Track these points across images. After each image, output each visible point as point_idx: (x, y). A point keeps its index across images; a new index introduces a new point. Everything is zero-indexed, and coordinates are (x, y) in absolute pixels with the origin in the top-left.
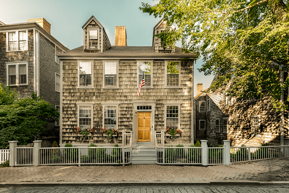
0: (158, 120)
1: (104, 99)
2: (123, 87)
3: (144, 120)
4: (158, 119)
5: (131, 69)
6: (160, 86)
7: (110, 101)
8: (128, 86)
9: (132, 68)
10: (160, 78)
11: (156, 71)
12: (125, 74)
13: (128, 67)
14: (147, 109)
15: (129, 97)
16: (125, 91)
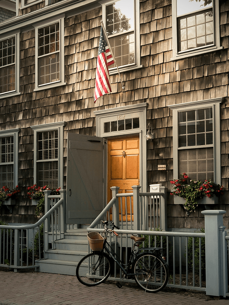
0: (157, 158)
1: (38, 115)
2: (73, 80)
3: (124, 159)
4: (157, 155)
5: (89, 30)
6: (161, 56)
7: (49, 118)
8: (85, 73)
9: (92, 24)
10: (161, 33)
11: (148, 16)
12: (78, 45)
13: (85, 27)
14: (129, 127)
15: (87, 101)
16: (77, 87)
